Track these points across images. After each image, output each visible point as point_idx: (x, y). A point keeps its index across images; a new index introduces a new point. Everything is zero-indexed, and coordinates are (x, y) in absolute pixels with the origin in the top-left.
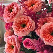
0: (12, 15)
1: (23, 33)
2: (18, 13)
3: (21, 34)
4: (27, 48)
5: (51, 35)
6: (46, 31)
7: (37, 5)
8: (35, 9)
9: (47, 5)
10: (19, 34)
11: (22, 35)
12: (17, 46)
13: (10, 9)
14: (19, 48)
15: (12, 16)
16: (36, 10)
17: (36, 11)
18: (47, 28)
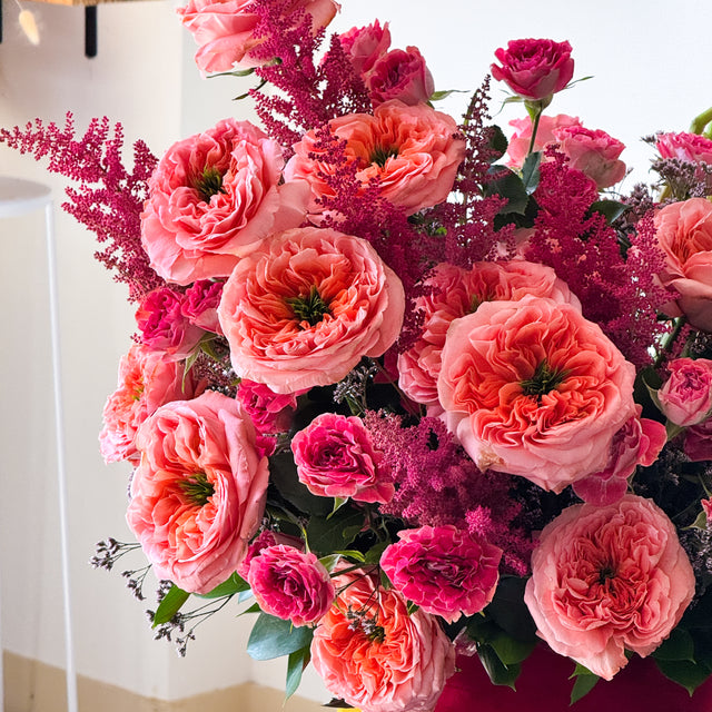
0: (221, 216)
1: (304, 362)
2: (270, 209)
3: (288, 370)
4: (327, 491)
5: (525, 392)
6: (489, 355)
7: (426, 156)
8: (402, 183)
9: (501, 167)
10: (275, 371)
11: (297, 377)
12: (241, 480)
13: (206, 172)
14: (257, 495)
15: (222, 229)
16: (410, 191)
17: (413, 199)
18: (497, 336)
